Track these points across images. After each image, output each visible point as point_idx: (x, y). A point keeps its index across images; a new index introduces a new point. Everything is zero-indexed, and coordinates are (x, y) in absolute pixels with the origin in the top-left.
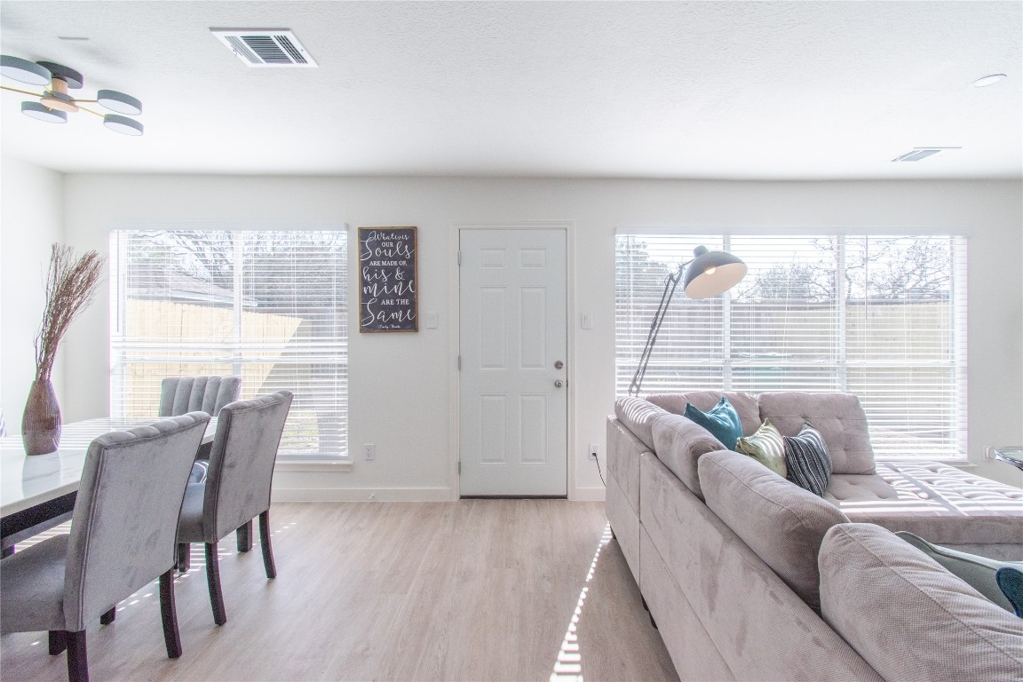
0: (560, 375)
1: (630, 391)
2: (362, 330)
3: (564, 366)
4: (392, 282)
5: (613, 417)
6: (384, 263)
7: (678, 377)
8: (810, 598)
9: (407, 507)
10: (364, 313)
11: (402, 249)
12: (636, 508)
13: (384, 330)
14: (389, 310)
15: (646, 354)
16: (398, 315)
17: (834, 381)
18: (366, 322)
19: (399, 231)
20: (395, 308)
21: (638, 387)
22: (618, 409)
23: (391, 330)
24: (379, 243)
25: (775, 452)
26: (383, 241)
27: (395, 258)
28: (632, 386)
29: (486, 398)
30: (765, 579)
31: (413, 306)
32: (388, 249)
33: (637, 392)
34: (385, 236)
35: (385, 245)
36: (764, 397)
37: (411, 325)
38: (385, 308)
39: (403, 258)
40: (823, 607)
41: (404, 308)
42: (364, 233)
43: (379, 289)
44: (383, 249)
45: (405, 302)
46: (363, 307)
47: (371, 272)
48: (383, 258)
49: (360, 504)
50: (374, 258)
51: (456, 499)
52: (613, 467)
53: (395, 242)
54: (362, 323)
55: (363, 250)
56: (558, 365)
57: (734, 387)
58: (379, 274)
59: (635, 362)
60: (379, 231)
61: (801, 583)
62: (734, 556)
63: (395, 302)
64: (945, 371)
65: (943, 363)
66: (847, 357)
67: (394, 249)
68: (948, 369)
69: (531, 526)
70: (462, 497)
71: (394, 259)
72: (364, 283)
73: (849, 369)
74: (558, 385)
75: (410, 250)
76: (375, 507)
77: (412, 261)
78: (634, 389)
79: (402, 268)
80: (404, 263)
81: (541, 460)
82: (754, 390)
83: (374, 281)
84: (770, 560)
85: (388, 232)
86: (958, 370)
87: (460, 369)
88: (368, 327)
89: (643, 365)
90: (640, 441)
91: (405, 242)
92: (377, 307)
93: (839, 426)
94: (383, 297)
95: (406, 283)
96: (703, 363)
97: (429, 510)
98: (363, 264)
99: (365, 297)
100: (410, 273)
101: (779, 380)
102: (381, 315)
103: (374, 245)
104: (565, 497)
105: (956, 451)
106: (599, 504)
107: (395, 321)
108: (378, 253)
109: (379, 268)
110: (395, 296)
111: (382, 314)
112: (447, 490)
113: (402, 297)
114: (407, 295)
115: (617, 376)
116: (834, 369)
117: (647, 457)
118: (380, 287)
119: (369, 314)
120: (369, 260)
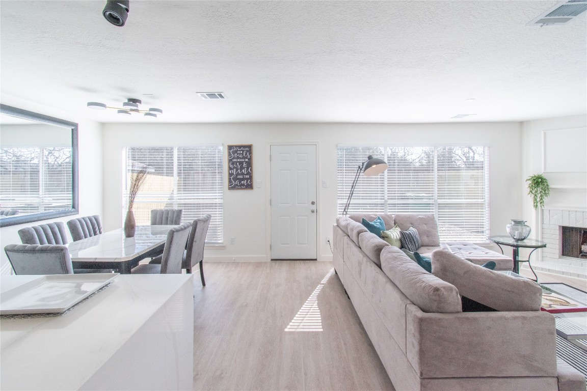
0: (314, 207)
1: (343, 214)
2: (229, 189)
3: (316, 204)
4: (242, 168)
5: (336, 224)
6: (238, 160)
7: (369, 208)
8: (379, 266)
9: (249, 263)
10: (230, 181)
11: (246, 154)
12: (342, 256)
13: (238, 189)
14: (241, 180)
15: (350, 198)
16: (244, 182)
17: (433, 209)
18: (231, 185)
19: (245, 147)
20: (243, 179)
21: (346, 212)
22: (338, 221)
23: (241, 189)
24: (236, 152)
25: (396, 237)
26: (238, 150)
27: (244, 158)
28: (344, 212)
29: (283, 217)
30: (370, 263)
31: (251, 178)
32: (240, 154)
33: (346, 214)
35: (238, 152)
36: (397, 216)
37: (250, 186)
38: (239, 179)
39: (247, 158)
40: (382, 267)
41: (247, 179)
42: (230, 147)
43: (236, 171)
44: (238, 154)
45: (248, 176)
46: (230, 179)
47: (233, 164)
48: (238, 158)
49: (229, 263)
50: (234, 158)
51: (269, 260)
52: (335, 244)
53: (243, 151)
54: (229, 186)
55: (229, 154)
56: (313, 203)
57: (389, 212)
58: (236, 165)
59: (345, 201)
60: (236, 146)
61: (376, 261)
62: (365, 259)
63: (243, 177)
64: (481, 205)
65: (480, 201)
66: (438, 199)
67: (243, 154)
68: (482, 204)
69: (302, 270)
70: (272, 260)
71: (242, 158)
72: (230, 169)
73: (439, 204)
74: (313, 212)
75: (249, 154)
76: (235, 264)
77: (250, 159)
78: (345, 213)
79: (246, 162)
80: (247, 160)
81: (306, 244)
82: (392, 213)
83: (234, 168)
84: (375, 262)
85: (240, 147)
86: (487, 204)
87: (271, 205)
88: (232, 187)
89: (348, 203)
90: (344, 232)
91: (247, 151)
92: (235, 179)
93: (425, 227)
94: (238, 174)
95: (248, 169)
96: (376, 202)
97: (259, 264)
98: (230, 161)
100: (250, 164)
101: (408, 209)
102: (237, 182)
103: (234, 152)
104: (316, 260)
105: (485, 239)
106: (331, 262)
107: (243, 185)
108: (236, 156)
109: (237, 162)
110: (243, 174)
112: (266, 256)
113: (246, 175)
114: (248, 173)
115: (338, 208)
116: (433, 204)
117: (346, 237)
118: (237, 170)
119: (232, 182)
120: (232, 159)
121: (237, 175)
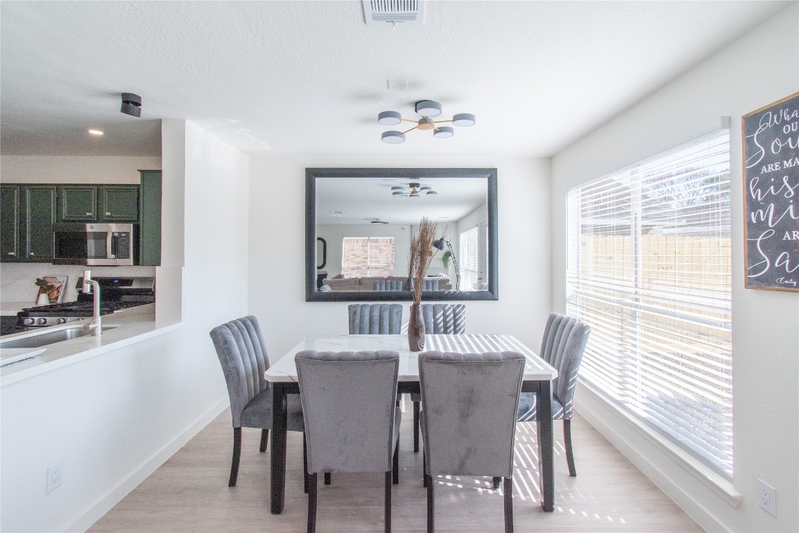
2: (749, 285)
6: (786, 165)
10: (752, 256)
13: (789, 288)
18: (755, 271)
24: (777, 130)
26: (784, 122)
32: (795, 136)
34: (790, 113)
35: (789, 129)
38: (788, 246)
42: (752, 121)
43: (777, 212)
44: (784, 138)
46: (751, 246)
47: (763, 185)
48: (785, 154)
50: (768, 160)
54: (748, 272)
55: (750, 150)
58: (778, 185)
60: (775, 109)
72: (752, 205)
83: (769, 198)
85: (793, 104)
88: (759, 279)
92: (774, 246)
94: (786, 225)
98: (751, 174)
99: (753, 229)
102: (782, 260)
103: (768, 137)
108: (776, 148)
109: (778, 176)
111: (784, 258)
118: (781, 208)
119: (760, 258)
120: (761, 164)
121: (780, 230)
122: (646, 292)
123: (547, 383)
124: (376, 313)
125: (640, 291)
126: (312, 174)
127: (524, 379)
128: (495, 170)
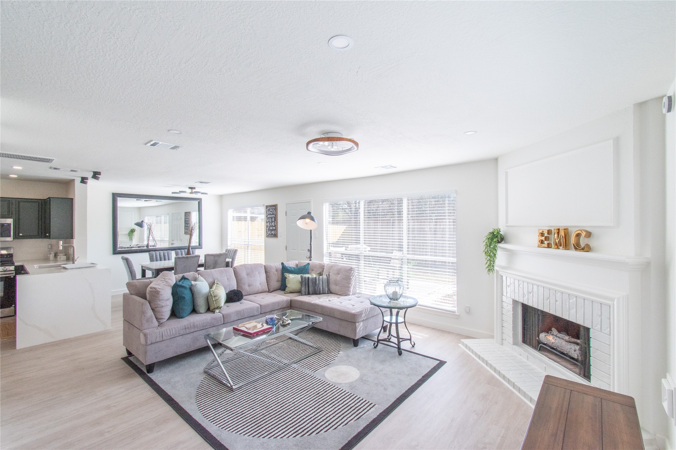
2: (267, 237)
10: (266, 231)
13: (270, 237)
18: (267, 234)
19: (274, 206)
20: (273, 230)
26: (270, 209)
27: (273, 214)
31: (276, 229)
37: (276, 236)
48: (270, 214)
55: (266, 212)
56: (308, 251)
58: (269, 219)
60: (269, 206)
67: (273, 211)
74: (308, 258)
75: (276, 212)
77: (276, 215)
79: (274, 217)
91: (275, 209)
95: (275, 222)
98: (266, 216)
99: (267, 226)
100: (276, 219)
102: (270, 232)
107: (273, 234)
113: (274, 227)
118: (270, 223)
121: (270, 227)
122: (251, 241)
123: (229, 262)
124: (162, 254)
125: (249, 240)
126: (115, 197)
127: (226, 261)
128: (201, 199)
